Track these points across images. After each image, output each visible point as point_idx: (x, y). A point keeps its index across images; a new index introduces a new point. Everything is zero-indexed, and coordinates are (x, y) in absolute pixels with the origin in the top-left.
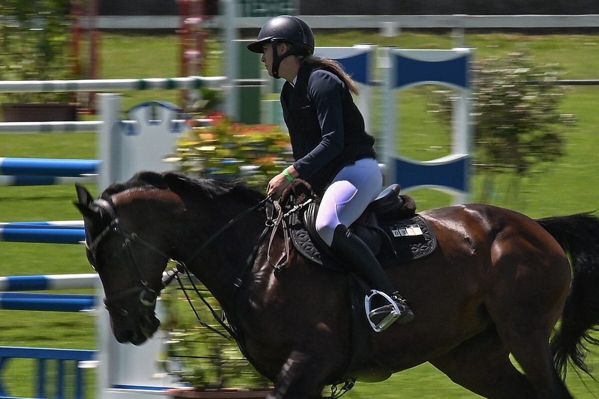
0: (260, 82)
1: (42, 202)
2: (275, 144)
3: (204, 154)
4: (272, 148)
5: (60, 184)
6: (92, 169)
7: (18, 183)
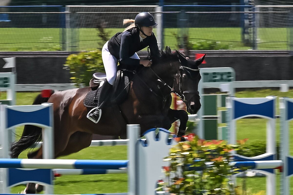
0: (217, 117)
1: (98, 183)
2: (223, 151)
3: (184, 156)
4: (222, 153)
5: (108, 174)
6: (125, 165)
7: (84, 173)
